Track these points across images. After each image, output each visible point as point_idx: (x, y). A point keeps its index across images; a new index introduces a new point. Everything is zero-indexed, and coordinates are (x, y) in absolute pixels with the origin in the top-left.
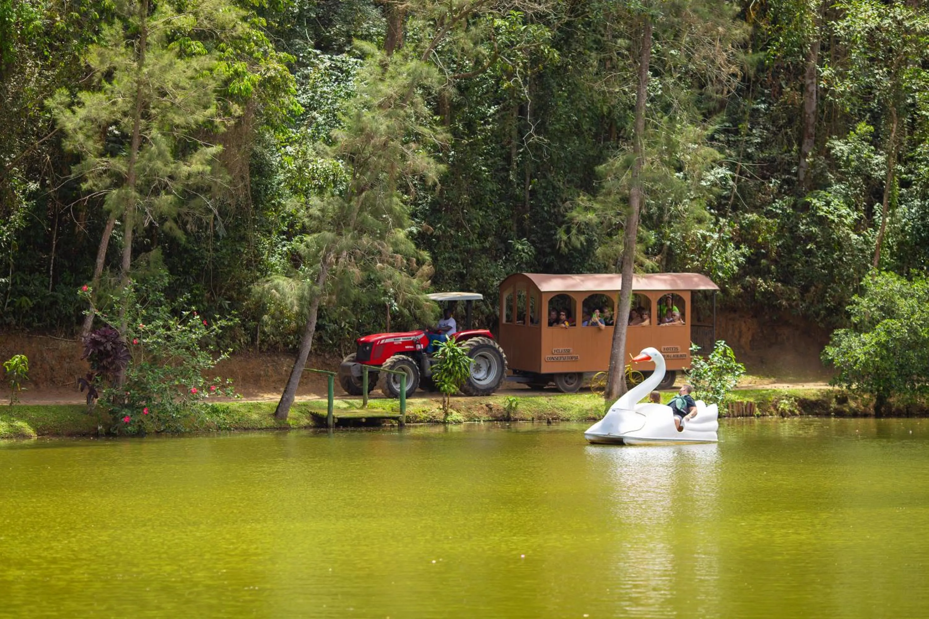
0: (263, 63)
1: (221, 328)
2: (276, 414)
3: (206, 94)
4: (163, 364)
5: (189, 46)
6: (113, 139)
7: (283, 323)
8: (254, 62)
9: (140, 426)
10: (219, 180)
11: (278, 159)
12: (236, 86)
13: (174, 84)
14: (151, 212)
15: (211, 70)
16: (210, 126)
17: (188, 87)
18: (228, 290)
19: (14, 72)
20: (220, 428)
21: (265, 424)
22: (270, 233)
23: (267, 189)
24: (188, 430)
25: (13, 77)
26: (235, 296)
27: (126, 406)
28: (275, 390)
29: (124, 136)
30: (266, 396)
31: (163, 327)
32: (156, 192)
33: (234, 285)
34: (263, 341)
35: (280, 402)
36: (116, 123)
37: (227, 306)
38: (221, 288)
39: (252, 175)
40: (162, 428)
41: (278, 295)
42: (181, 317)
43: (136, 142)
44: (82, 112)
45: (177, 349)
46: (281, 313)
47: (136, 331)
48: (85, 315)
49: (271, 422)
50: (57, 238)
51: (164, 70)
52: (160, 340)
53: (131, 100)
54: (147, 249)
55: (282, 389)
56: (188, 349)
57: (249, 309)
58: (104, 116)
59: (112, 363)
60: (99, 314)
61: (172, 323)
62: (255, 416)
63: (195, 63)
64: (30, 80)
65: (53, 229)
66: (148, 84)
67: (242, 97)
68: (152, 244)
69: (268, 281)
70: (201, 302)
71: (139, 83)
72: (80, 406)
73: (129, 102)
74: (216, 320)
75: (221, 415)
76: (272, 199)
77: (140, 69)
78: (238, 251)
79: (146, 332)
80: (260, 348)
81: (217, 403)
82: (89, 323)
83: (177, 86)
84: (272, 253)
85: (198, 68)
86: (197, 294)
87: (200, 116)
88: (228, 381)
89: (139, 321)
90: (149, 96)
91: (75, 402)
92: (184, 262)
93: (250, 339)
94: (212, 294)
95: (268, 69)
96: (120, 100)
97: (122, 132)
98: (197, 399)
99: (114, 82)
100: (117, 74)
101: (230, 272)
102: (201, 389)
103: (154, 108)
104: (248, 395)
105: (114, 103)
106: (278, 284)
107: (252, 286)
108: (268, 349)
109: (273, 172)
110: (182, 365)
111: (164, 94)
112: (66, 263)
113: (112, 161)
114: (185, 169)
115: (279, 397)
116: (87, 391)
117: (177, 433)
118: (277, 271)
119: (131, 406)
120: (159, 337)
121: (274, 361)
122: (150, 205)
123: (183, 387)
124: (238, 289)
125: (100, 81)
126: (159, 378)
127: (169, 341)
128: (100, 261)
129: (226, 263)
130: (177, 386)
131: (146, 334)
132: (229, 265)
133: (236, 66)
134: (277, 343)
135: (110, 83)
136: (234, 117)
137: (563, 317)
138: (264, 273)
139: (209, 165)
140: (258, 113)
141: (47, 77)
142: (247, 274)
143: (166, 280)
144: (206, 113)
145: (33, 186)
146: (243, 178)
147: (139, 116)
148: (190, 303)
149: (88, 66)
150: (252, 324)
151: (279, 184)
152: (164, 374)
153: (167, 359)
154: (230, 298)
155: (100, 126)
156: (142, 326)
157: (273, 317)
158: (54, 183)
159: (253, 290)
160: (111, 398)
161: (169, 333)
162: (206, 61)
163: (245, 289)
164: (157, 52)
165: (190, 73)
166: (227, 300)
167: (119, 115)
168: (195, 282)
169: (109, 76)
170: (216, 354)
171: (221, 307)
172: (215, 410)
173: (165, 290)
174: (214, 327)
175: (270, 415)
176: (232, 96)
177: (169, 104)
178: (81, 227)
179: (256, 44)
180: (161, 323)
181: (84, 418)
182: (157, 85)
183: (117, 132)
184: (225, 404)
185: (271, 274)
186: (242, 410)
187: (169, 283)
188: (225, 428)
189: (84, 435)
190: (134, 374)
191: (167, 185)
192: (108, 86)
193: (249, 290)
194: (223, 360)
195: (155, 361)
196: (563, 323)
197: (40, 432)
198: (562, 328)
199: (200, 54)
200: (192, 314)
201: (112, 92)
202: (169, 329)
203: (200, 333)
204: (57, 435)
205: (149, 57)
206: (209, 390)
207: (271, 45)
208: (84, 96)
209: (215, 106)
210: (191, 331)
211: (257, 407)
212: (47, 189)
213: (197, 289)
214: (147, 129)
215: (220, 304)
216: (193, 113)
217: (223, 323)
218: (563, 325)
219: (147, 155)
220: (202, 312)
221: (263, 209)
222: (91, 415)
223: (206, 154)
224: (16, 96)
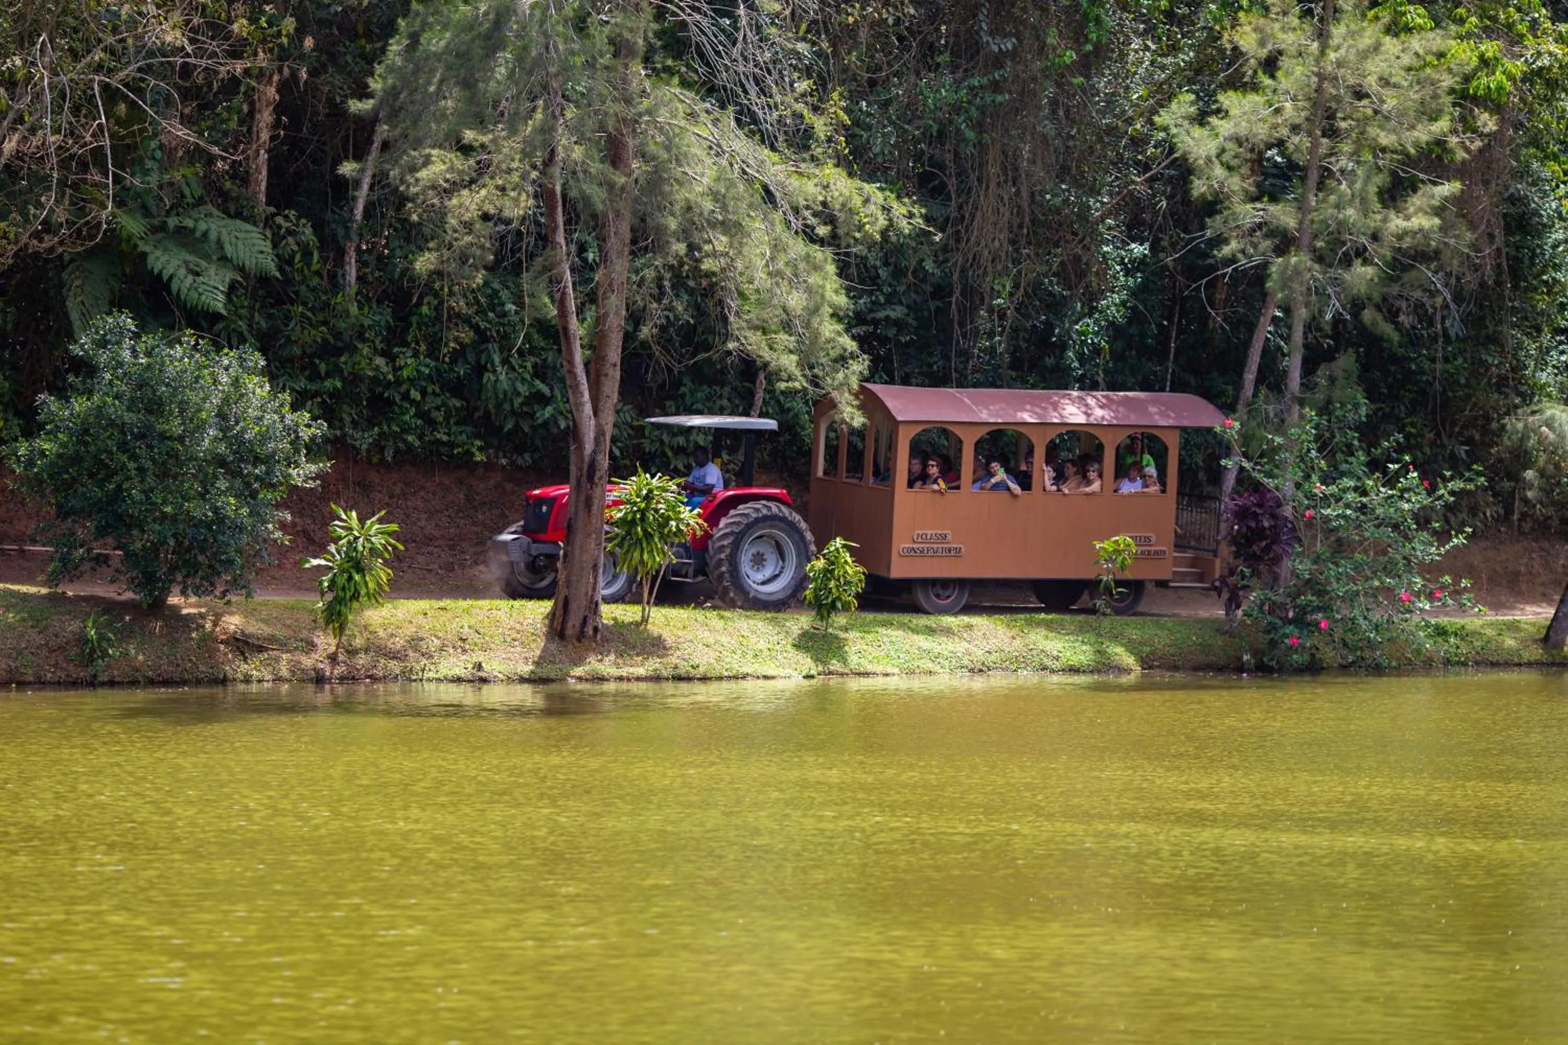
0: (1530, 41)
1: (1452, 493)
2: (1546, 640)
3: (1435, 97)
4: (1353, 552)
5: (1404, 14)
6: (1275, 171)
7: (1559, 483)
8: (1514, 40)
9: (1313, 655)
10: (1452, 241)
11: (1554, 205)
12: (1485, 82)
13: (1381, 79)
14: (1338, 295)
15: (1441, 55)
16: (1438, 150)
17: (1406, 84)
18: (1464, 427)
19: (1110, 59)
20: (1449, 661)
21: (1526, 656)
22: (1539, 330)
23: (1534, 256)
24: (1394, 664)
25: (1109, 67)
26: (1477, 437)
27: (1290, 622)
28: (1545, 598)
29: (1292, 165)
30: (1529, 608)
31: (1356, 489)
32: (1347, 262)
33: (1476, 418)
34: (1524, 516)
35: (1553, 620)
36: (1280, 144)
37: (1464, 455)
38: (1454, 423)
39: (1508, 231)
40: (1351, 659)
41: (1552, 436)
42: (1385, 472)
43: (1314, 176)
44: (1224, 127)
45: (1377, 527)
46: (1557, 466)
47: (1311, 496)
48: (1225, 468)
49: (1536, 653)
50: (1177, 338)
51: (1364, 55)
52: (1349, 512)
53: (1306, 104)
54: (1329, 356)
55: (1557, 598)
56: (1396, 527)
57: (1500, 460)
58: (1262, 132)
59: (1268, 548)
60: (1247, 465)
61: (1371, 483)
62: (1510, 642)
63: (1416, 43)
64: (1135, 73)
65: (1170, 320)
66: (1336, 78)
67: (1492, 101)
68: (1337, 349)
69: (1534, 413)
70: (1419, 447)
71: (1321, 77)
72: (1214, 621)
73: (1304, 109)
74: (1445, 480)
75: (1452, 640)
76: (1544, 273)
77: (1323, 53)
78: (1482, 362)
79: (1325, 497)
80: (1520, 526)
81: (1444, 620)
82: (1230, 481)
83: (1385, 82)
84: (1542, 364)
85: (1421, 52)
86: (1412, 434)
87: (1423, 133)
88: (1465, 583)
89: (1314, 478)
90: (1338, 99)
91: (1203, 614)
92: (1390, 379)
93: (1502, 512)
94: (1438, 434)
95: (1539, 54)
96: (1288, 105)
97: (1290, 160)
98: (1410, 612)
99: (1279, 74)
100: (1285, 62)
101: (1469, 396)
102: (1418, 595)
103: (1344, 119)
104: (1497, 606)
105: (1278, 111)
106: (1552, 418)
107: (1506, 420)
108: (1533, 529)
109: (1544, 225)
110: (1385, 553)
111: (1360, 94)
112: (1192, 381)
113: (1273, 208)
114: (1397, 223)
115: (1551, 612)
116: (1225, 595)
117: (1378, 670)
118: (1549, 395)
119: (1299, 621)
120: (1348, 506)
121: (1543, 549)
122: (1335, 281)
123: (1389, 590)
124: (1483, 426)
125: (1255, 72)
126: (1347, 574)
127: (1364, 514)
128: (1250, 376)
129: (1463, 381)
130: (1377, 588)
131: (1326, 500)
132: (1467, 386)
133: (1483, 48)
134: (1550, 518)
135: (1273, 77)
136: (1481, 135)
137: (934, 471)
138: (1527, 398)
139: (1437, 214)
140: (1518, 126)
141: (1163, 68)
142: (1497, 401)
143: (1363, 411)
144: (1433, 128)
145: (1138, 249)
146: (1491, 236)
147: (1319, 133)
148: (1401, 449)
149: (1235, 49)
150: (1507, 485)
151: (1555, 247)
152: (1355, 569)
153: (1361, 543)
154: (1469, 441)
155: (1252, 150)
156: (1319, 489)
157: (1542, 473)
158: (1173, 245)
159: (1508, 427)
160: (1266, 608)
161: (1364, 500)
162: (1435, 40)
163: (1494, 425)
164: (1353, 27)
165: (1406, 60)
166: (1462, 443)
167: (1284, 132)
168: (1409, 415)
169: (1270, 64)
170: (1443, 537)
171: (1453, 456)
172: (1441, 632)
173: (1359, 427)
174: (1442, 492)
175: (1535, 641)
176: (1475, 99)
177: (1369, 112)
178: (1217, 318)
179: (1519, 10)
180: (1352, 484)
181: (1219, 641)
182: (1351, 81)
183: (1279, 159)
184: (1459, 621)
185: (1540, 401)
186: (1489, 632)
187: (1367, 416)
188: (1459, 663)
189: (1220, 669)
190: (1304, 567)
191: (1365, 249)
192: (1267, 81)
193: (1503, 427)
194: (1456, 547)
195: (1340, 547)
196: (935, 482)
197: (1146, 663)
198: (935, 491)
199: (1421, 28)
200: (1405, 470)
201: (1275, 91)
202: (1364, 493)
203: (1418, 500)
204: (1175, 668)
205: (1338, 32)
206: (1431, 597)
207: (1544, 11)
208: (1228, 99)
209: (1448, 117)
210: (1401, 497)
211: (1513, 627)
212: (1162, 255)
213: (1413, 425)
214: (1331, 155)
215: (1452, 452)
216: (1412, 127)
217: (1456, 485)
218: (935, 487)
219: (1332, 198)
220: (1422, 465)
221: (1526, 289)
222: (1232, 635)
223: (1433, 196)
224: (1111, 100)
